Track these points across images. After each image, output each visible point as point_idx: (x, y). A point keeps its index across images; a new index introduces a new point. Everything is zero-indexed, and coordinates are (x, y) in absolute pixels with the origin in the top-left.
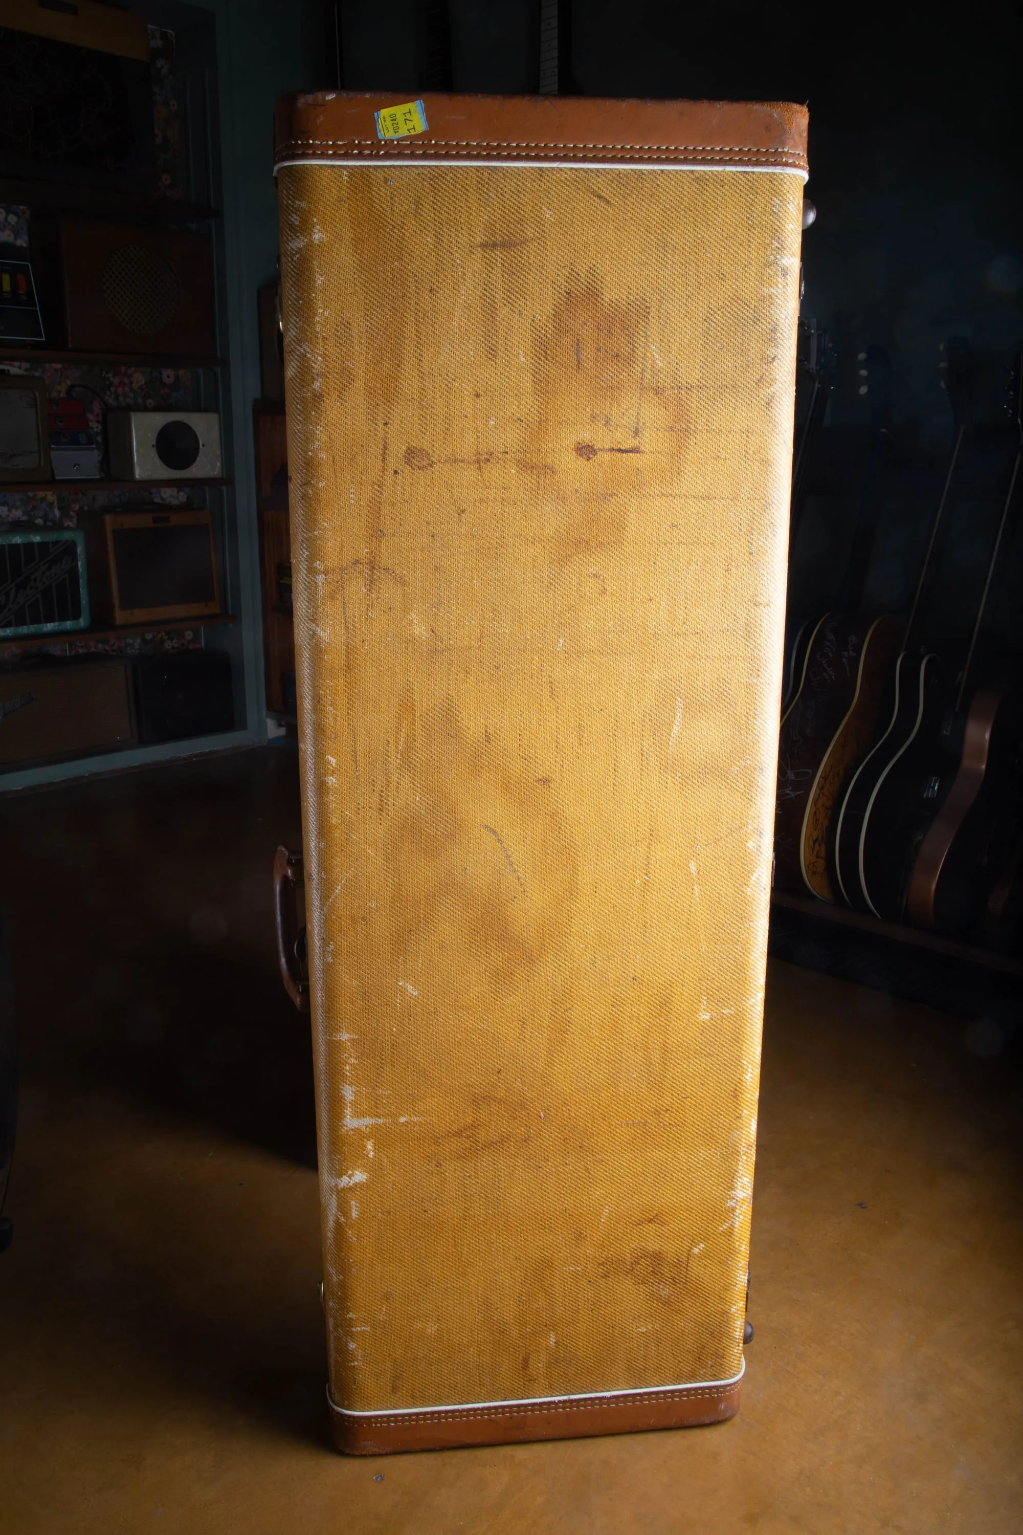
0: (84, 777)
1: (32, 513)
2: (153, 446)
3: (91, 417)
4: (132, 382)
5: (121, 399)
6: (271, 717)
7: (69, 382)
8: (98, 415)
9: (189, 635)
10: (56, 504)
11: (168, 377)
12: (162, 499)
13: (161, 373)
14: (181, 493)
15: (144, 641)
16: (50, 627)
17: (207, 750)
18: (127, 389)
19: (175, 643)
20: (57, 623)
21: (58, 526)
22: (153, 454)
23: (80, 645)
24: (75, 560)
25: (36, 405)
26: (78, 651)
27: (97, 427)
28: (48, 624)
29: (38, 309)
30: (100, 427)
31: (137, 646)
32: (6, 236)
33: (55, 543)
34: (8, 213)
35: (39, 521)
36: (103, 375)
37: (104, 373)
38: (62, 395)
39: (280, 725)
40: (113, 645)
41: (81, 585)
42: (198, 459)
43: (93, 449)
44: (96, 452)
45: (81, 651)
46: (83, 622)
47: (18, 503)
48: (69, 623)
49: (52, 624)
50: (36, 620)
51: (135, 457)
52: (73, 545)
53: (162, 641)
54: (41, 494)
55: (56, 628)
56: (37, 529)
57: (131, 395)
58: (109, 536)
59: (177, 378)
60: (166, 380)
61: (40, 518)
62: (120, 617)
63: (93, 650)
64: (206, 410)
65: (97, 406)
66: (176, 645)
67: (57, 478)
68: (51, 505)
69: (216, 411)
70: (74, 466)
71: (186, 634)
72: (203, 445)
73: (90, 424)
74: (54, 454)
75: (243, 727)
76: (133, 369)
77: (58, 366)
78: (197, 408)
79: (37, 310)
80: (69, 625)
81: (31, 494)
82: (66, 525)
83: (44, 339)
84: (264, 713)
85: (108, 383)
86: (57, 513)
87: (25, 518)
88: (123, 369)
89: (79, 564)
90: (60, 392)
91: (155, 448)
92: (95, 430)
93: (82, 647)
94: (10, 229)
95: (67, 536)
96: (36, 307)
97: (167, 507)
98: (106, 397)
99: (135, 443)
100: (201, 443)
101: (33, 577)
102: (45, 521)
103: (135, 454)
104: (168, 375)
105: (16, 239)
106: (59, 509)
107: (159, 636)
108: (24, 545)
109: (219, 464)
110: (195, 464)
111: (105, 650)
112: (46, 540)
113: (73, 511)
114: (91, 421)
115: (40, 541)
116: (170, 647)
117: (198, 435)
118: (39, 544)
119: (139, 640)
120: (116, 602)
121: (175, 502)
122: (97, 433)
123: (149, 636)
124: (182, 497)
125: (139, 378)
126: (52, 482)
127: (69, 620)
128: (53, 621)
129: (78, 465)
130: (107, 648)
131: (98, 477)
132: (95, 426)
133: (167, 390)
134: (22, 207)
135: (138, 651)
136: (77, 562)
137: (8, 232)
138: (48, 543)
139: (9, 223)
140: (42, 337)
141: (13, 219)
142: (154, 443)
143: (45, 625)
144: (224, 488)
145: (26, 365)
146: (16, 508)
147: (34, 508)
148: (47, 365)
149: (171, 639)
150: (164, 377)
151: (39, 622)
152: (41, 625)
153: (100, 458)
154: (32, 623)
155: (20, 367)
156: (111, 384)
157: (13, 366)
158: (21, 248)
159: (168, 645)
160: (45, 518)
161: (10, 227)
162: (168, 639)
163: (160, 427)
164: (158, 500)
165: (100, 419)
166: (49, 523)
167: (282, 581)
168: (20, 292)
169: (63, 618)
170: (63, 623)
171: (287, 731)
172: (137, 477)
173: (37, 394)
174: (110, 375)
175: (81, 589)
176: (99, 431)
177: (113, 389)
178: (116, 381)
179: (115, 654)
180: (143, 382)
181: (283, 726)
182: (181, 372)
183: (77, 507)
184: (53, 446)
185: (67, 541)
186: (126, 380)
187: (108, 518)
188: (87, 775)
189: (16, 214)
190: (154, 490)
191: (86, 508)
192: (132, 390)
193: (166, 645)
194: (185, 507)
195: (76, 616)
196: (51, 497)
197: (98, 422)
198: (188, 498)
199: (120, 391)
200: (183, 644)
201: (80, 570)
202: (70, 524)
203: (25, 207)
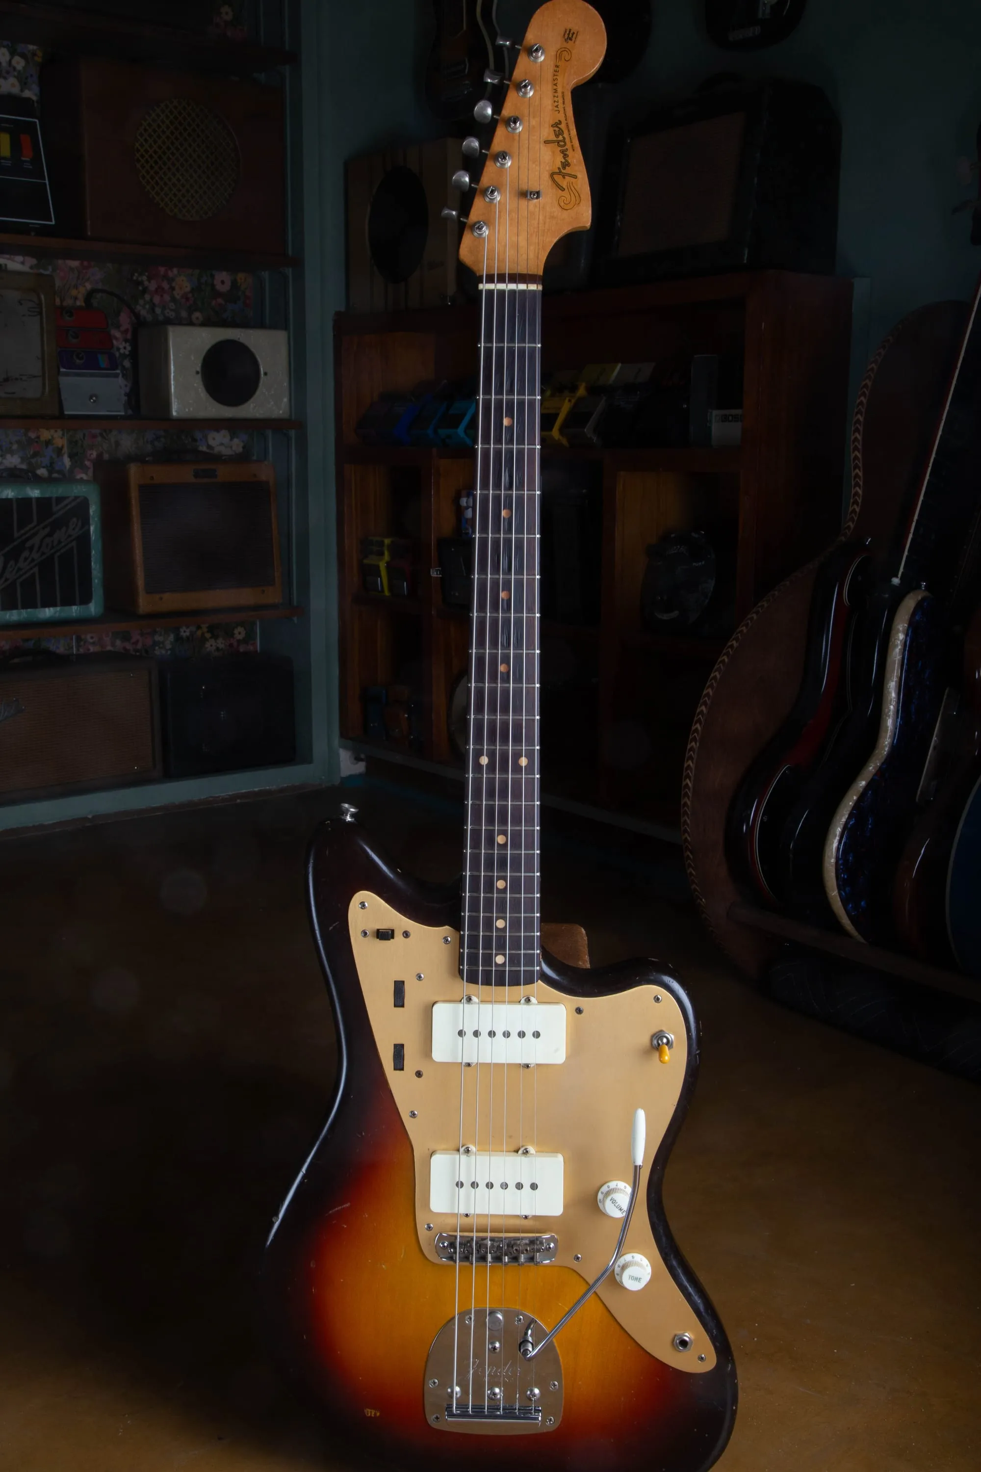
0: (85, 819)
1: (33, 461)
2: (197, 373)
3: (117, 334)
4: (173, 289)
5: (158, 311)
6: (345, 747)
7: (89, 286)
8: (126, 331)
9: (240, 633)
10: (65, 450)
11: (223, 282)
12: (209, 447)
13: (212, 276)
14: (236, 441)
15: (178, 638)
16: (48, 613)
17: (256, 789)
18: (167, 298)
19: (221, 643)
20: (58, 609)
21: (67, 478)
22: (198, 383)
23: (91, 641)
24: (86, 522)
25: (40, 313)
26: (89, 650)
27: (125, 348)
28: (47, 610)
29: (47, 182)
30: (129, 348)
31: (169, 646)
32: (9, 86)
33: (59, 500)
34: (13, 53)
35: (42, 472)
36: (135, 278)
37: (136, 274)
38: (78, 303)
39: (358, 759)
40: (137, 642)
41: (93, 559)
42: (258, 393)
43: (116, 376)
44: (121, 381)
45: (92, 649)
46: (94, 608)
47: (15, 447)
48: (74, 608)
49: (52, 609)
50: (30, 603)
51: (173, 387)
52: (84, 504)
53: (203, 640)
54: (46, 434)
55: (57, 615)
56: (37, 480)
57: (172, 306)
58: (134, 494)
59: (234, 285)
60: (219, 287)
61: (44, 467)
62: (144, 603)
63: (109, 648)
64: (274, 326)
65: (125, 320)
66: (221, 646)
67: (66, 413)
68: (59, 451)
69: (286, 328)
70: (91, 398)
71: (236, 632)
72: (266, 374)
73: (115, 342)
74: (64, 381)
75: (307, 759)
76: (175, 271)
77: (74, 264)
78: (260, 325)
79: (45, 184)
80: (74, 611)
81: (32, 435)
82: (78, 477)
83: (53, 223)
84: (336, 740)
85: (140, 288)
86: (67, 461)
87: (24, 466)
88: (162, 270)
89: (92, 528)
90: (76, 298)
91: (200, 375)
92: (122, 351)
93: (94, 643)
94: (15, 77)
95: (78, 490)
96: (45, 180)
97: (217, 458)
98: (139, 308)
99: (172, 367)
100: (262, 372)
101: (28, 544)
102: (50, 472)
103: (172, 382)
104: (222, 280)
105: (22, 91)
106: (71, 456)
107: (199, 633)
108: (18, 500)
109: (285, 400)
110: (252, 400)
111: (125, 648)
112: (47, 495)
113: (89, 460)
114: (117, 339)
115: (39, 496)
116: (214, 648)
117: (259, 360)
118: (38, 499)
119: (172, 637)
120: (141, 581)
121: (226, 451)
122: (124, 356)
123: (185, 632)
124: (237, 445)
125: (183, 283)
126: (59, 417)
127: (75, 604)
128: (54, 605)
129: (96, 396)
130: (129, 646)
131: (123, 413)
132: (121, 347)
133: (220, 301)
134: (31, 47)
135: (169, 652)
136: (89, 525)
137: (12, 80)
138: (50, 499)
139: (14, 69)
140: (51, 221)
141: (19, 63)
142: (199, 369)
143: (42, 609)
144: (293, 433)
145: (31, 261)
146: (12, 453)
147: (36, 454)
148: (60, 262)
149: (215, 637)
150: (217, 282)
151: (35, 606)
152: (37, 610)
153: (128, 390)
154: (25, 607)
155: (23, 263)
156: (145, 290)
157: (13, 261)
158: (28, 99)
159: (213, 646)
160: (51, 468)
161: (16, 74)
162: (211, 638)
163: (208, 347)
164: (204, 448)
165: (129, 336)
166: (55, 475)
167: (366, 561)
168: (24, 159)
169: (68, 601)
170: (66, 608)
171: (367, 768)
172: (174, 414)
173: (43, 297)
174: (145, 278)
175: (92, 564)
176: (127, 353)
177: (147, 297)
178: (153, 286)
179: (138, 654)
180: (188, 289)
181: (362, 760)
182: (241, 276)
183: (94, 454)
184: (62, 370)
185: (76, 498)
186: (166, 285)
187: (134, 470)
188: (90, 817)
189: (23, 56)
190: (198, 435)
191: (106, 456)
192: (173, 299)
193: (208, 645)
194: (243, 458)
195: (86, 599)
196: (59, 439)
197: (126, 341)
198: (244, 448)
199: (157, 299)
200: (231, 645)
201: (93, 538)
202: (84, 477)
203: (35, 47)
